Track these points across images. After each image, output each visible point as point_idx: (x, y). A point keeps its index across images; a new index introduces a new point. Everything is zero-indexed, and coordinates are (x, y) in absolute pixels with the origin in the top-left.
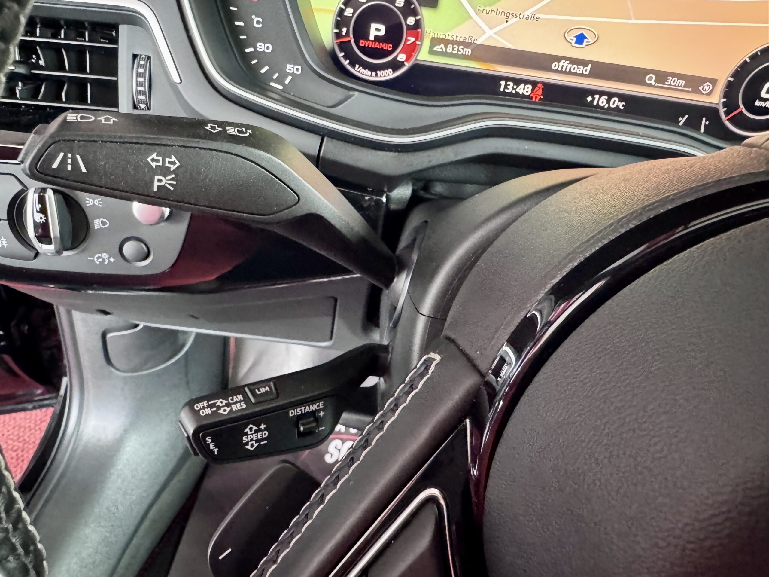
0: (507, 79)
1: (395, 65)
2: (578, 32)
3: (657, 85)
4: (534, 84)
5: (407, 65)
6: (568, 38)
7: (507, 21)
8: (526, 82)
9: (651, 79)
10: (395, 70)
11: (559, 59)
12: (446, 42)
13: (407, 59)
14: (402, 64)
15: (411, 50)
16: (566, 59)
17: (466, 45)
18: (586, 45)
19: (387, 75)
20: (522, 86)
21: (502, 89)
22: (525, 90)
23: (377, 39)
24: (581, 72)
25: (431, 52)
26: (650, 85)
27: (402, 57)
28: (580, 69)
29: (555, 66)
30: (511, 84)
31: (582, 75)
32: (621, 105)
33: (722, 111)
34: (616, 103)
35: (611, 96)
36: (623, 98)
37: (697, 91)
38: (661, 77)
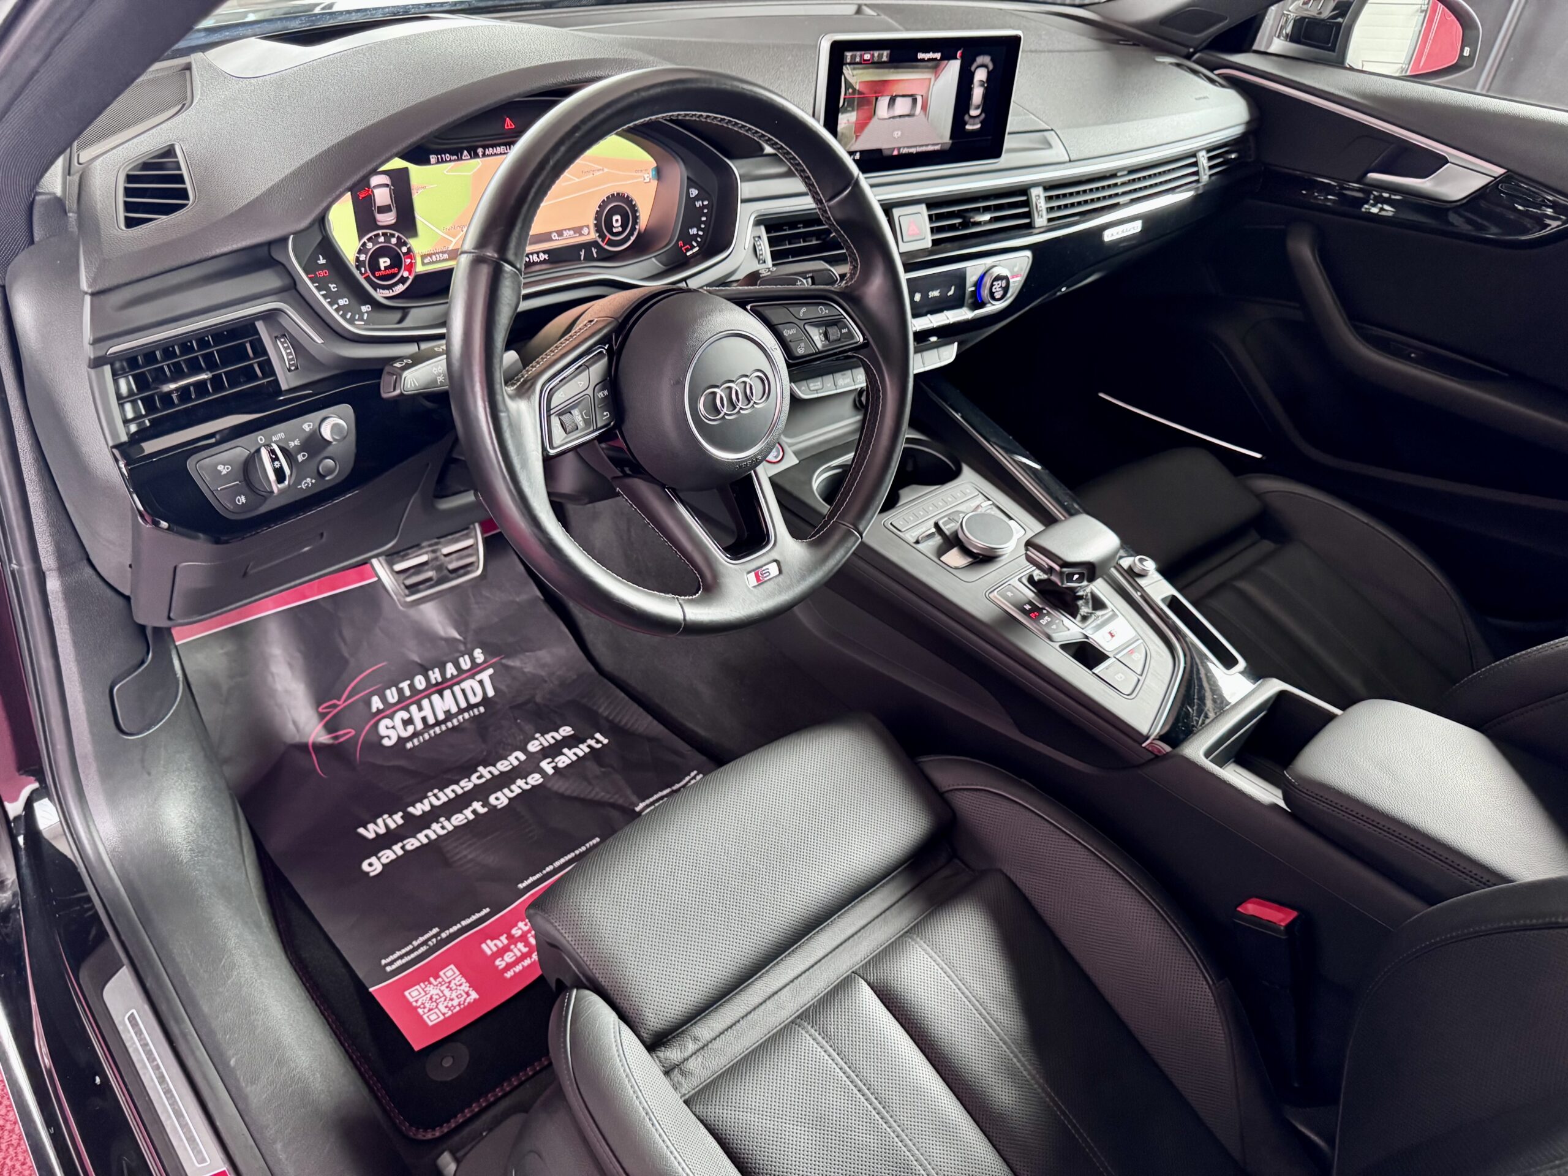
1: (403, 280)
3: (561, 238)
5: (411, 278)
7: (462, 231)
9: (554, 236)
10: (403, 284)
12: (430, 255)
13: (410, 274)
14: (408, 278)
15: (410, 268)
17: (443, 253)
19: (400, 288)
23: (386, 268)
25: (423, 264)
26: (557, 239)
27: (406, 274)
32: (546, 257)
33: (599, 241)
34: (543, 257)
35: (538, 253)
36: (544, 252)
37: (581, 235)
38: (560, 233)
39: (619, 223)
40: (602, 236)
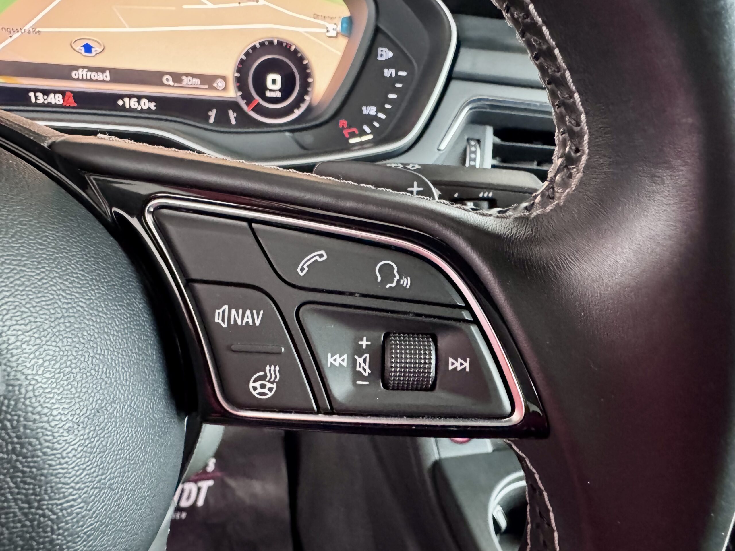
0: (35, 91)
2: (84, 42)
3: (176, 85)
4: (63, 93)
6: (77, 49)
7: (11, 37)
8: (55, 92)
9: (168, 80)
11: (76, 68)
16: (83, 67)
18: (96, 54)
20: (52, 95)
21: (33, 100)
22: (57, 99)
24: (101, 79)
26: (169, 86)
28: (100, 76)
29: (75, 74)
30: (39, 94)
31: (103, 81)
32: (152, 106)
33: (243, 103)
34: (145, 104)
35: (139, 98)
36: (151, 99)
37: (212, 88)
38: (177, 77)
39: (278, 86)
40: (247, 97)
